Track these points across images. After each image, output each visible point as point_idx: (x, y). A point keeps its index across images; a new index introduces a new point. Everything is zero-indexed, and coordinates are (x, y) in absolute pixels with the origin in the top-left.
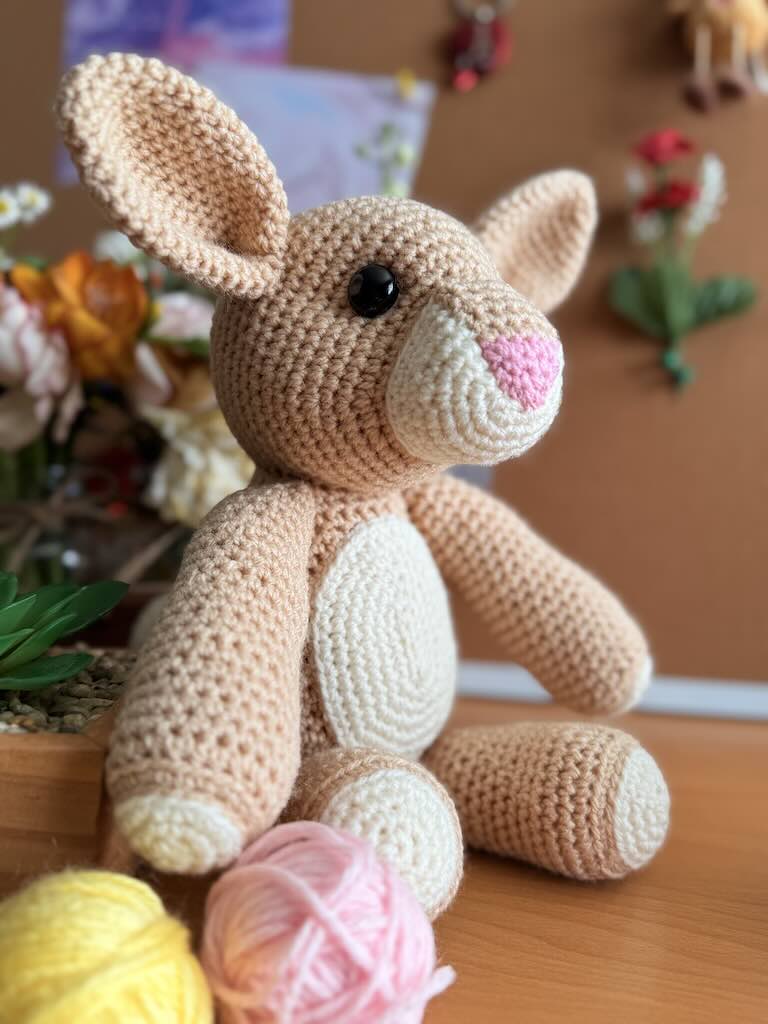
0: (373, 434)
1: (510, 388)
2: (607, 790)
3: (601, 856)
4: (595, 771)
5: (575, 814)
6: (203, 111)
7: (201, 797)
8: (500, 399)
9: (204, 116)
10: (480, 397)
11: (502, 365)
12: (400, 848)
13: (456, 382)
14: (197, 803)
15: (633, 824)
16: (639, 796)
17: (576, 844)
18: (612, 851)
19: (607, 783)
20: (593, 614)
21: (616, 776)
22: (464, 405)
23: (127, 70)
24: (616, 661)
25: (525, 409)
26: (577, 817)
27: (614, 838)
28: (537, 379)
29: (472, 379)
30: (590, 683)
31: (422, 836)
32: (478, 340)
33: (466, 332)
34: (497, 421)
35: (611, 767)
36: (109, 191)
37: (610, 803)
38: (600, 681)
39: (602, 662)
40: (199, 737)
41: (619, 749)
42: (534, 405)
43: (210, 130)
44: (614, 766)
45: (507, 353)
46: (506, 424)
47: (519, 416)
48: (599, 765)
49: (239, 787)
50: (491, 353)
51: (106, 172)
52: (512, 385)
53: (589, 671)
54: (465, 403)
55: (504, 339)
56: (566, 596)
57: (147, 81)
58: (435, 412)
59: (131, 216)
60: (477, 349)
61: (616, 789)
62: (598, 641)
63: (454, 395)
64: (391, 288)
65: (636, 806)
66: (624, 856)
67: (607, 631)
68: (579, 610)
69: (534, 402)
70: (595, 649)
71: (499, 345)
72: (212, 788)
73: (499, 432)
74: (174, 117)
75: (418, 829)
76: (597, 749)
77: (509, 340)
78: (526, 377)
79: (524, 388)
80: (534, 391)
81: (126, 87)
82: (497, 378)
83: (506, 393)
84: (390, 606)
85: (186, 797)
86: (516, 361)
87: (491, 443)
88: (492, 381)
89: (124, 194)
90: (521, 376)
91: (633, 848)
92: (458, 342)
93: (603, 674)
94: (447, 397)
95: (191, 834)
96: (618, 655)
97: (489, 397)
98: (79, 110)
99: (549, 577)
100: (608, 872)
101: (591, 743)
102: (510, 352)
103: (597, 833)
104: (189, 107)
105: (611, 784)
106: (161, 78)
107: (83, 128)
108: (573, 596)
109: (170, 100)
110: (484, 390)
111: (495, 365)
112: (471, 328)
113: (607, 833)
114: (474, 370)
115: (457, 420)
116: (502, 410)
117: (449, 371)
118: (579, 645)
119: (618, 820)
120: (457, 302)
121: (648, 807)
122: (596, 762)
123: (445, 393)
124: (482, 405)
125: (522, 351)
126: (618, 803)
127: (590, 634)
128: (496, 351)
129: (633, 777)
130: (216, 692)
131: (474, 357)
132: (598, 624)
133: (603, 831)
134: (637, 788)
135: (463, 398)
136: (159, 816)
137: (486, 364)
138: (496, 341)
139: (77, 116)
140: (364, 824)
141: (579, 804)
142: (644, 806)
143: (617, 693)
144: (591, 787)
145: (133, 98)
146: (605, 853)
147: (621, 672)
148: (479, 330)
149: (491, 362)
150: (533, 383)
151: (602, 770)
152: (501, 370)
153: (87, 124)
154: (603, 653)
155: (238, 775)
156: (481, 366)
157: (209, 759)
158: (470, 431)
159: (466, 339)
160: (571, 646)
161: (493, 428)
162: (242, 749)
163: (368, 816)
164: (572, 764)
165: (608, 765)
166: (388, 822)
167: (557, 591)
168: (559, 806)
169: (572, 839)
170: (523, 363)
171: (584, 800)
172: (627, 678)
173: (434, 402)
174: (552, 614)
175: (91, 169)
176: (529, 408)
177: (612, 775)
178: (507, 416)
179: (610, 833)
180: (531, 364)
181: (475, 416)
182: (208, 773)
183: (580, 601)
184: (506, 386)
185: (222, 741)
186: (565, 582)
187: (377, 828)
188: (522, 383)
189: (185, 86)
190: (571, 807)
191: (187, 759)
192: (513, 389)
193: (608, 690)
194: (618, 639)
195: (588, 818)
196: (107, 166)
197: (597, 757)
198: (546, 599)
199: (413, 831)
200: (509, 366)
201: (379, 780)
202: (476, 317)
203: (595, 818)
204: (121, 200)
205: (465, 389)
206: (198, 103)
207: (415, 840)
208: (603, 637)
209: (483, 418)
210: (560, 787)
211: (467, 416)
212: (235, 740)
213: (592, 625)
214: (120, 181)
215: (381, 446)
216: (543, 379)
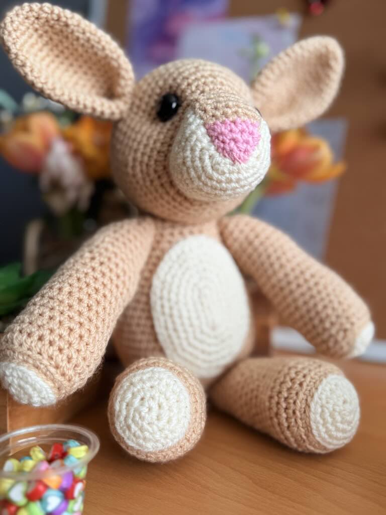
0: (167, 186)
1: (224, 151)
2: (307, 397)
3: (304, 437)
4: (301, 384)
5: (286, 409)
6: (75, 26)
7: (27, 365)
8: (218, 158)
9: (76, 29)
10: (207, 157)
11: (217, 138)
12: (150, 409)
13: (192, 150)
14: (24, 368)
15: (324, 419)
16: (327, 403)
17: (288, 427)
18: (310, 435)
19: (307, 392)
20: (328, 295)
21: (314, 389)
22: (198, 163)
23: (31, 10)
24: (341, 324)
25: (235, 163)
26: (287, 411)
27: (310, 427)
28: (240, 145)
29: (200, 148)
30: (325, 336)
31: (164, 404)
32: (204, 125)
33: (198, 121)
34: (217, 170)
35: (312, 383)
36: (24, 71)
37: (308, 406)
38: (331, 336)
39: (332, 324)
40: (29, 335)
41: (322, 373)
42: (240, 161)
43: (81, 36)
44: (315, 383)
45: (219, 130)
46: (223, 173)
47: (231, 168)
48: (303, 381)
49: (45, 362)
50: (211, 131)
51: (22, 61)
52: (224, 149)
53: (325, 330)
54: (198, 162)
55: (218, 122)
56: (311, 283)
57: (42, 14)
58: (185, 168)
59: (35, 81)
60: (203, 130)
61: (312, 397)
62: (329, 311)
63: (192, 158)
64: (174, 105)
65: (325, 409)
66: (318, 439)
67: (336, 305)
68: (319, 292)
69: (240, 158)
70: (328, 316)
71: (216, 127)
72: (31, 361)
73: (220, 177)
74: (62, 31)
75: (162, 400)
76: (305, 372)
77: (221, 123)
78: (232, 144)
79: (231, 150)
80: (239, 152)
81: (33, 19)
82: (215, 146)
83: (221, 154)
84: (195, 285)
85: (18, 364)
86: (225, 135)
87: (218, 185)
88: (212, 148)
89: (32, 71)
90: (229, 144)
91: (323, 435)
92: (193, 127)
93: (333, 331)
94: (189, 159)
95: (22, 383)
96: (343, 320)
97: (211, 157)
98: (6, 32)
99: (302, 273)
100: (312, 448)
101: (303, 369)
102: (221, 130)
103: (299, 422)
104: (67, 25)
105: (310, 393)
106: (49, 12)
107: (8, 41)
108: (316, 284)
109: (56, 22)
110: (207, 153)
111: (214, 138)
112: (201, 118)
113: (306, 422)
114: (201, 142)
115: (196, 172)
116: (219, 164)
117: (189, 143)
118: (318, 313)
119: (312, 416)
120: (197, 105)
121: (334, 410)
122: (303, 380)
123: (187, 157)
124: (207, 162)
125: (229, 128)
126: (312, 405)
127: (325, 307)
128: (214, 130)
129: (325, 391)
130: (48, 314)
131: (202, 134)
132: (331, 301)
133: (304, 421)
134: (327, 398)
135: (197, 159)
136: (8, 373)
137: (209, 138)
138: (214, 124)
139: (5, 35)
140: (133, 394)
141: (289, 403)
142: (331, 409)
143: (344, 344)
144: (297, 394)
145: (38, 24)
146: (305, 435)
147: (345, 331)
148: (205, 118)
149: (211, 136)
150: (238, 147)
151: (305, 385)
152: (217, 141)
153: (10, 39)
154: (333, 319)
155: (45, 356)
156: (206, 140)
157: (31, 346)
158: (203, 178)
159: (198, 125)
160: (313, 314)
161: (216, 175)
162: (51, 343)
163: (136, 390)
164: (288, 379)
165: (310, 382)
166: (145, 394)
167: (306, 281)
168: (278, 403)
169: (286, 424)
170: (230, 136)
171: (291, 401)
172: (349, 334)
173: (184, 163)
174: (303, 294)
175: (14, 60)
176: (237, 163)
177: (312, 388)
178: (222, 167)
179: (308, 424)
180: (234, 136)
181: (205, 168)
182: (30, 353)
183: (321, 287)
184: (220, 150)
185: (41, 338)
186: (313, 276)
187: (139, 397)
188: (230, 147)
189: (62, 15)
190: (284, 405)
191: (21, 345)
192: (225, 151)
193: (336, 342)
194: (344, 311)
195: (294, 412)
196: (21, 58)
197: (304, 376)
198: (299, 286)
199: (159, 401)
200: (221, 138)
201: (148, 372)
202: (205, 111)
203: (298, 413)
204: (29, 74)
205: (197, 153)
206: (70, 22)
207: (160, 406)
208: (334, 309)
209: (209, 170)
210: (280, 392)
211: (200, 169)
212: (48, 338)
213: (326, 302)
214: (28, 64)
215: (172, 192)
216: (245, 145)
